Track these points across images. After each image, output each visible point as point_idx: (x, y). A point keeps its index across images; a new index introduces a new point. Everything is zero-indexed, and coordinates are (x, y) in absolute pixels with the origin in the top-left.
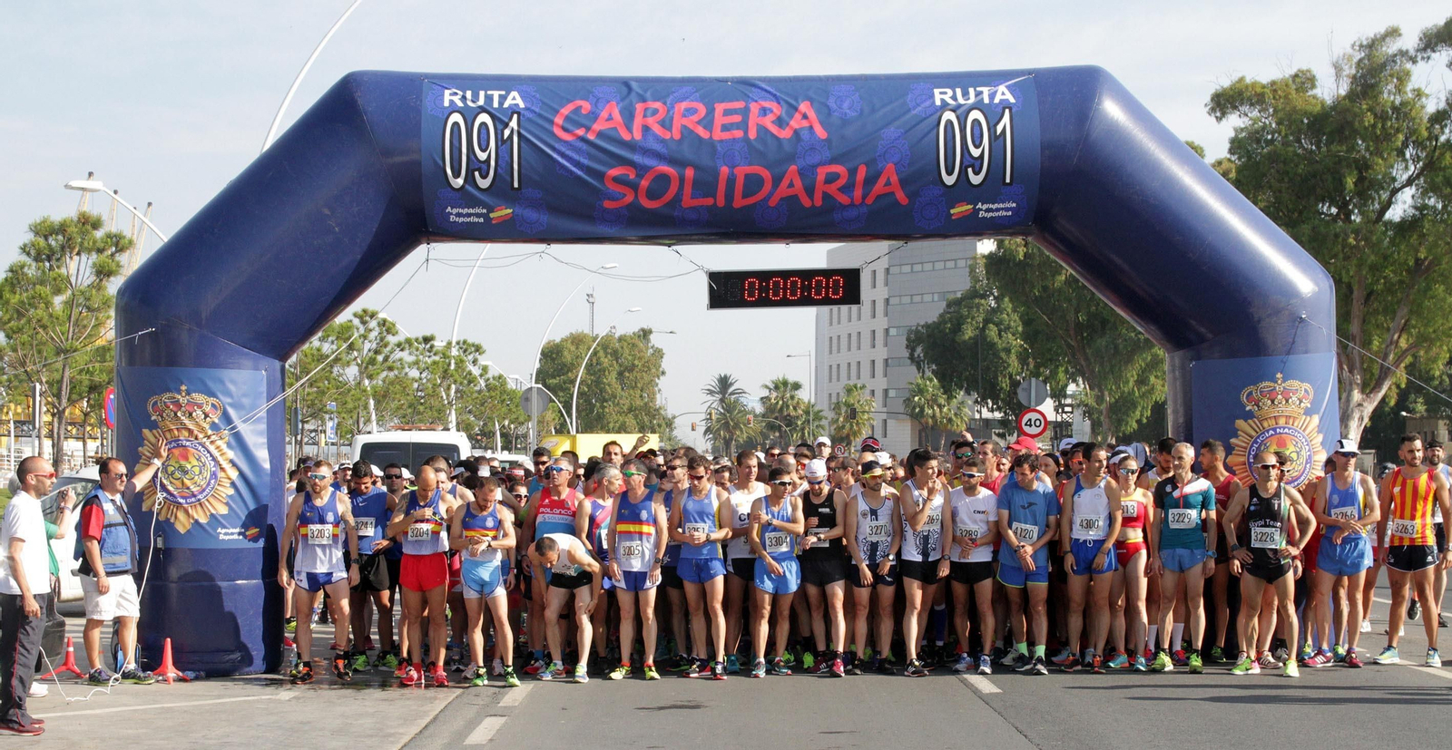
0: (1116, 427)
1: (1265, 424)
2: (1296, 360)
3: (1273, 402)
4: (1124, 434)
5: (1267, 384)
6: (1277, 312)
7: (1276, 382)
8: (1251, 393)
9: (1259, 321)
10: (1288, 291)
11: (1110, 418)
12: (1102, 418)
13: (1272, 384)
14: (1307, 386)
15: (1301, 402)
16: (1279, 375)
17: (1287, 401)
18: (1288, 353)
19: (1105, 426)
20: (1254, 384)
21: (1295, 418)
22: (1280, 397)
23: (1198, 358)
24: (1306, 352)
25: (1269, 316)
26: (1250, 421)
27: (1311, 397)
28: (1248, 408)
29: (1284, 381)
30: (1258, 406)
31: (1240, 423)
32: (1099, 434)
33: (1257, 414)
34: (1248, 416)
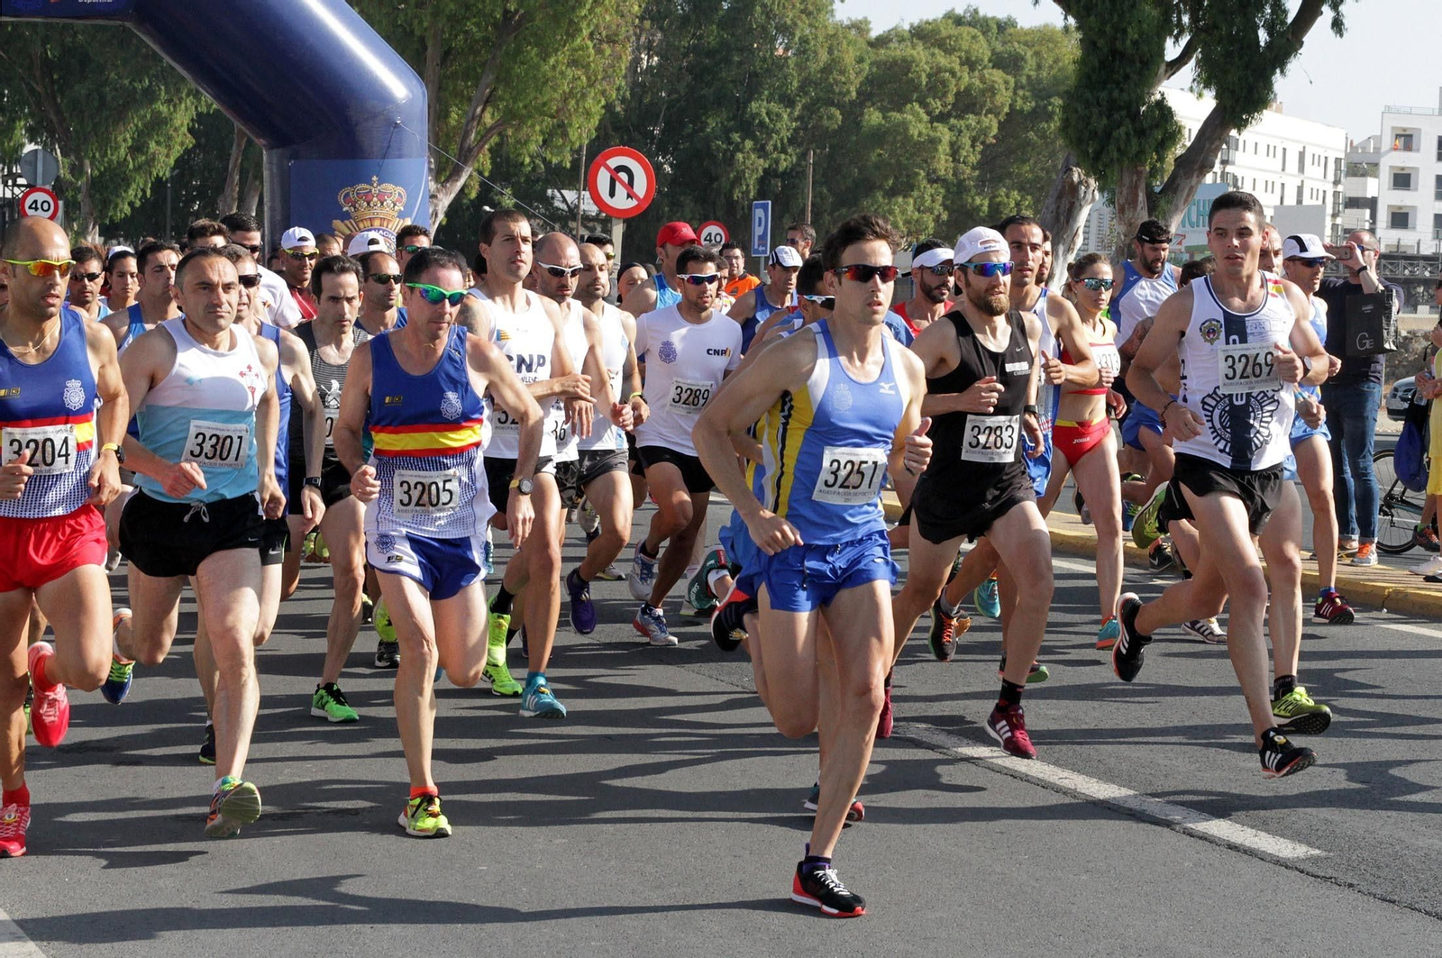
0: (101, 211)
1: (361, 225)
2: (393, 164)
3: (368, 204)
4: (112, 220)
5: (364, 186)
6: (374, 116)
7: (372, 185)
8: (347, 195)
9: (357, 125)
10: (384, 96)
11: (91, 196)
12: (80, 197)
13: (368, 187)
14: (400, 189)
15: (395, 205)
16: (375, 178)
17: (382, 204)
18: (384, 157)
19: (85, 209)
20: (352, 186)
21: (389, 221)
22: (375, 199)
23: (295, 156)
24: (400, 157)
25: (366, 120)
26: (347, 222)
27: (404, 200)
28: (345, 209)
29: (379, 184)
30: (355, 208)
31: (337, 223)
32: (74, 220)
33: (353, 215)
34: (345, 217)
